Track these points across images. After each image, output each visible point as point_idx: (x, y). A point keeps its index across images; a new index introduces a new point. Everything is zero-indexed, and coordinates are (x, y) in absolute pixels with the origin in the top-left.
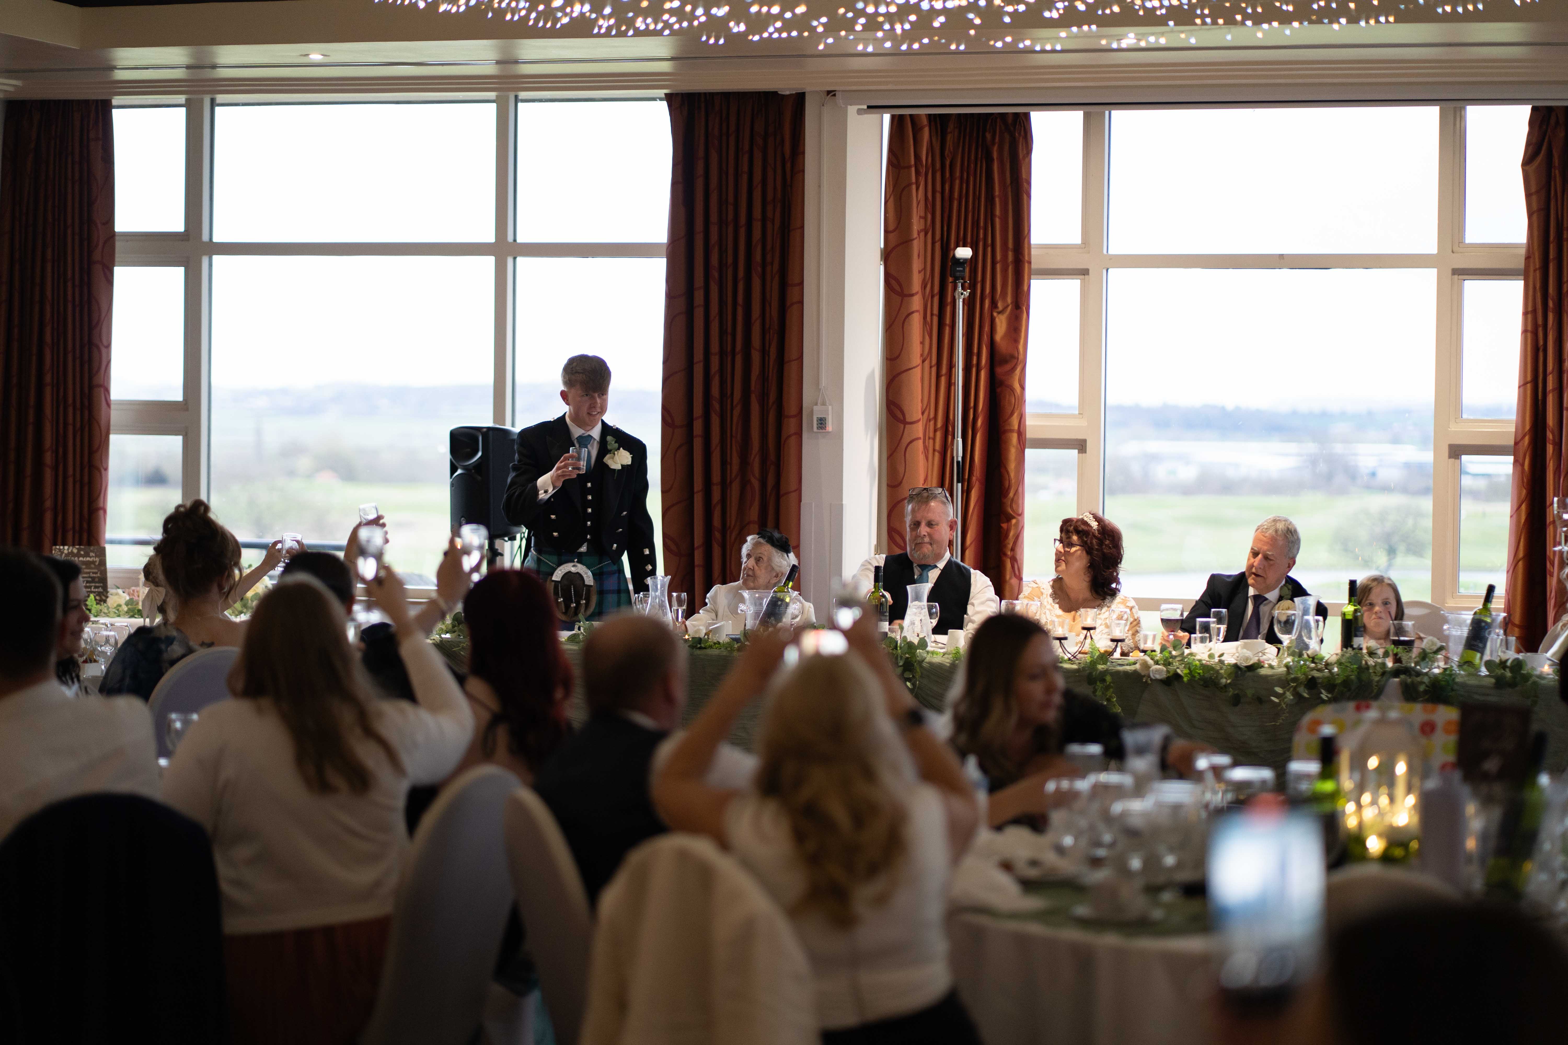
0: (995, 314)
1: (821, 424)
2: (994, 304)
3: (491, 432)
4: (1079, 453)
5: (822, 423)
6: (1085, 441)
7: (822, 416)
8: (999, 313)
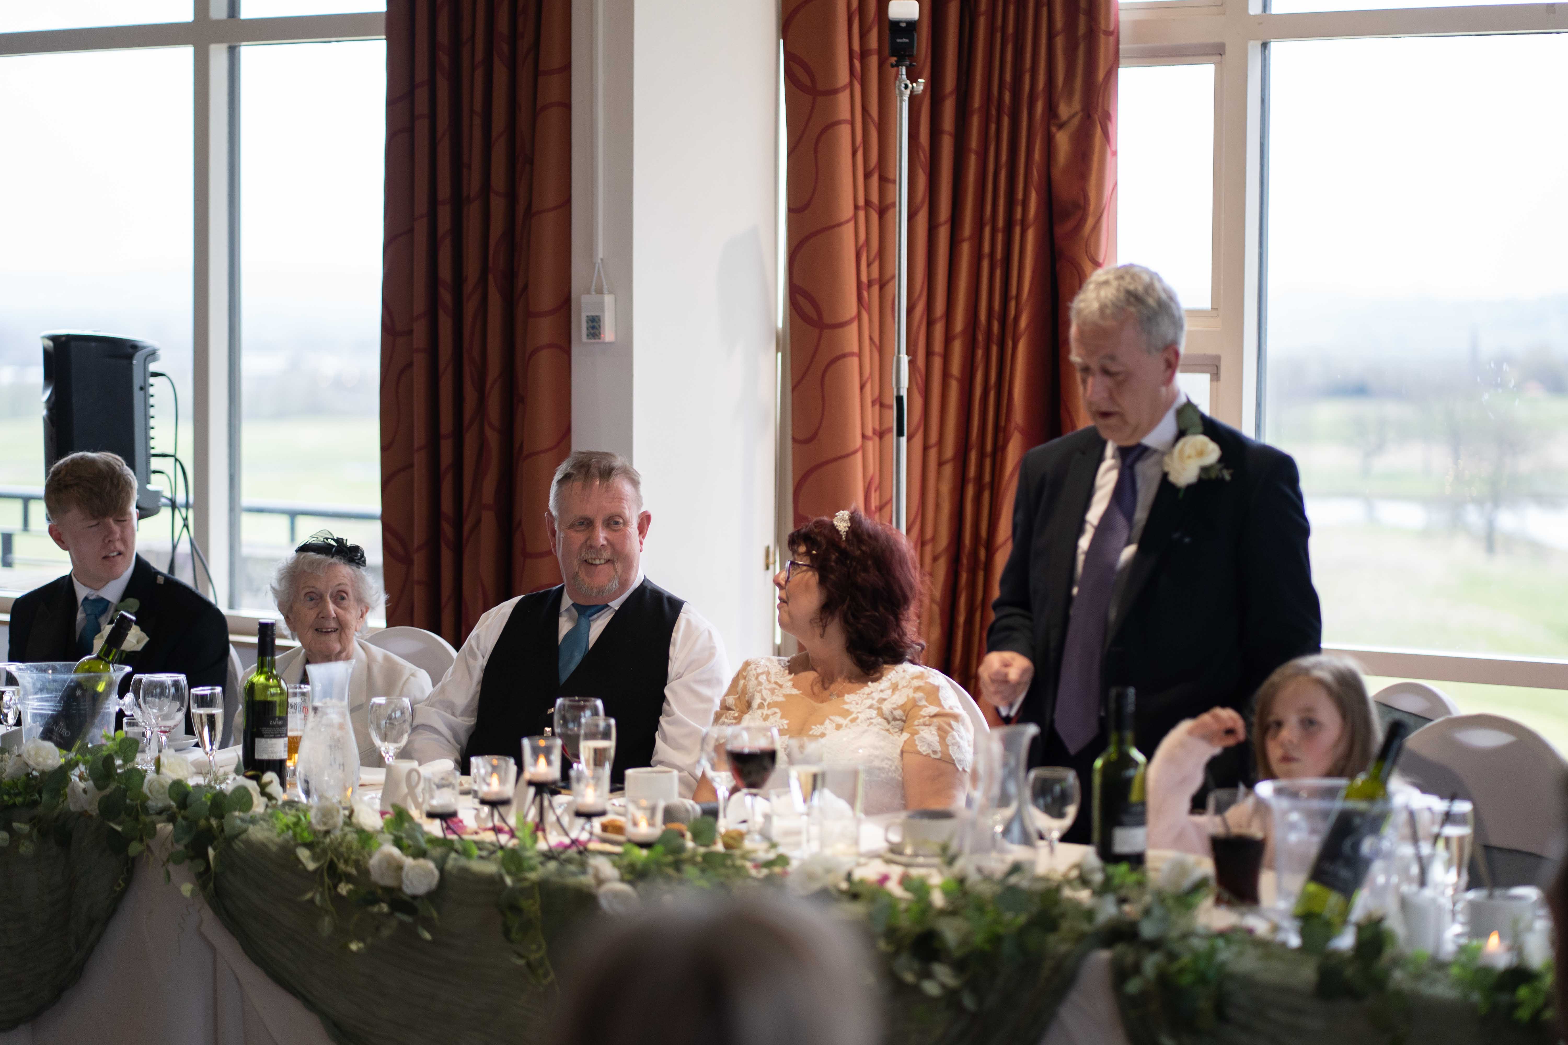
0: (1054, 129)
1: (593, 328)
2: (1051, 110)
3: (73, 344)
4: (1212, 380)
5: (595, 326)
6: (1218, 358)
7: (594, 314)
8: (1061, 126)
